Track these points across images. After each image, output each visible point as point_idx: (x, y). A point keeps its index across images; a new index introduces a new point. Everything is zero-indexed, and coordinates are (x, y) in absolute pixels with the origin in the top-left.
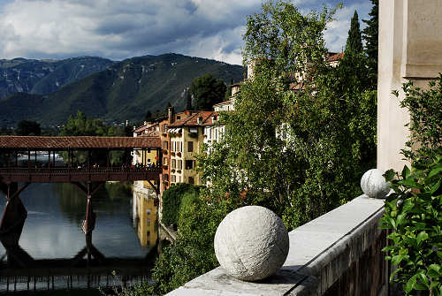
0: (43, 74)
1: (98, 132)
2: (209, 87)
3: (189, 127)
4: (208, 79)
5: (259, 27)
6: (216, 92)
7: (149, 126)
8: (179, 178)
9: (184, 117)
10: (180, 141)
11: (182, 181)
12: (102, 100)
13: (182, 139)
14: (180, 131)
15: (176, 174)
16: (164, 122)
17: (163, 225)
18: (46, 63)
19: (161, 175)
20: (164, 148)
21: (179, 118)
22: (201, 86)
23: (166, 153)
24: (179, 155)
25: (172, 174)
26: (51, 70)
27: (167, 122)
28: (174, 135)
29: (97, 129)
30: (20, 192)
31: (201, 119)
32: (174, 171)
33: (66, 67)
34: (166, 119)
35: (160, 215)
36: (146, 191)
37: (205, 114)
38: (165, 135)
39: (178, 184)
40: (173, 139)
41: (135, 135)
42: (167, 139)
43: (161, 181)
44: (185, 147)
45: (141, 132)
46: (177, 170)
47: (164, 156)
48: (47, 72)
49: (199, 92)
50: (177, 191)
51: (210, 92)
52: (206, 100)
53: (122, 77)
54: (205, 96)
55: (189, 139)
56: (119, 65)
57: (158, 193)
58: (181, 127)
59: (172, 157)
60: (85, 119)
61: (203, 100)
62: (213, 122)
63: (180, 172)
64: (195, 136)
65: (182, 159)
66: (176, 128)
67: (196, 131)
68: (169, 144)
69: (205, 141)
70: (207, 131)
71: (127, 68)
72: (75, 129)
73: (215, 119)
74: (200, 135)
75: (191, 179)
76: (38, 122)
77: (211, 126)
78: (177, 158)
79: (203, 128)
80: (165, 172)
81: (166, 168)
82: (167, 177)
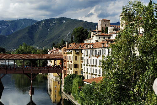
0: (6, 27)
1: (32, 52)
2: (81, 32)
3: (75, 50)
4: (80, 29)
5: (127, 10)
6: (84, 34)
7: (55, 49)
8: (71, 72)
9: (73, 45)
10: (71, 56)
11: (72, 73)
12: (32, 38)
13: (72, 55)
14: (71, 52)
15: (70, 70)
16: (64, 48)
17: (64, 92)
18: (8, 22)
19: (63, 71)
20: (64, 59)
21: (71, 46)
22: (77, 32)
23: (65, 61)
24: (71, 62)
25: (68, 70)
26: (9, 25)
27: (66, 48)
28: (69, 53)
29: (32, 51)
30: (1, 78)
31: (80, 46)
32: (68, 69)
33: (16, 23)
34: (65, 46)
35: (63, 88)
36: (55, 78)
37: (82, 44)
38: (65, 53)
39: (71, 74)
40: (68, 55)
41: (49, 53)
42: (66, 55)
43: (63, 73)
44: (74, 58)
45: (52, 52)
46: (70, 68)
47: (64, 62)
48: (8, 26)
49: (77, 34)
50: (70, 77)
51: (81, 34)
52: (79, 38)
53: (41, 28)
54: (79, 36)
55: (75, 55)
56: (39, 23)
57: (61, 78)
58: (72, 50)
59: (68, 63)
60: (26, 46)
61: (78, 38)
62: (86, 47)
63: (71, 69)
64: (78, 53)
65: (72, 63)
66: (69, 50)
67: (78, 51)
68: (66, 57)
69: (82, 56)
70: (83, 51)
71: (43, 24)
72: (22, 50)
73: (87, 46)
74: (80, 53)
75: (76, 72)
76: (4, 48)
77: (85, 49)
78: (70, 63)
79: (81, 50)
80: (64, 69)
81: (65, 67)
82: (65, 71)
